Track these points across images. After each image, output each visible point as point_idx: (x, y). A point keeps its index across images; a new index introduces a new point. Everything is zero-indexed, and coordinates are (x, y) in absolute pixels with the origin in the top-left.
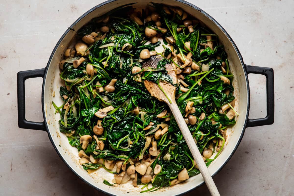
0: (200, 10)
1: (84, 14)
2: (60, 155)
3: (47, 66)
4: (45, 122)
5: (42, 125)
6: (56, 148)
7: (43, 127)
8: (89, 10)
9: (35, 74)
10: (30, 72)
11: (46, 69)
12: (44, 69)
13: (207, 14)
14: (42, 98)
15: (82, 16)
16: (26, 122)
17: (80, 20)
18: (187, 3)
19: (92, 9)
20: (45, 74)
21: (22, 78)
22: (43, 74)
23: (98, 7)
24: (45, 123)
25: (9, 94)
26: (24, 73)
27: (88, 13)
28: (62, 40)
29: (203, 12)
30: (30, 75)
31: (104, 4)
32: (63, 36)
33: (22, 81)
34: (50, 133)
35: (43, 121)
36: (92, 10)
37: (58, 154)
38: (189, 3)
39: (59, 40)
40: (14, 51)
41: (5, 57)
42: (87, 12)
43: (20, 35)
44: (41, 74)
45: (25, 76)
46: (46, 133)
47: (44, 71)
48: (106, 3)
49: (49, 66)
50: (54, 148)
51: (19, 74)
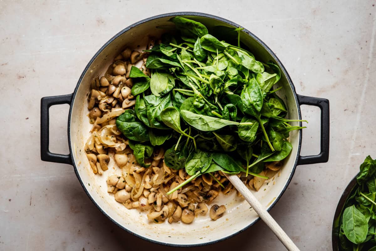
0: (248, 32)
1: (118, 34)
2: (87, 192)
3: (75, 91)
4: (72, 155)
5: (68, 158)
6: (83, 184)
7: (69, 160)
8: (123, 30)
9: (61, 100)
10: (55, 99)
11: (73, 94)
12: (72, 95)
13: (255, 36)
14: (68, 128)
15: (115, 36)
16: (50, 154)
17: (112, 41)
18: (234, 24)
19: (126, 28)
20: (73, 101)
21: (46, 105)
22: (69, 100)
23: (134, 26)
24: (70, 155)
25: (28, 118)
26: (49, 99)
27: (122, 33)
28: (92, 63)
29: (251, 35)
30: (55, 101)
31: (141, 23)
32: (94, 59)
33: (46, 108)
34: (76, 168)
35: (68, 153)
36: (126, 30)
37: (85, 191)
38: (236, 24)
39: (89, 63)
40: (33, 70)
41: (23, 77)
42: (121, 31)
43: (40, 52)
44: (68, 100)
45: (50, 102)
46: (72, 166)
47: (71, 97)
48: (142, 22)
49: (76, 91)
50: (81, 183)
51: (42, 100)
